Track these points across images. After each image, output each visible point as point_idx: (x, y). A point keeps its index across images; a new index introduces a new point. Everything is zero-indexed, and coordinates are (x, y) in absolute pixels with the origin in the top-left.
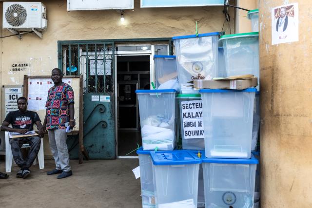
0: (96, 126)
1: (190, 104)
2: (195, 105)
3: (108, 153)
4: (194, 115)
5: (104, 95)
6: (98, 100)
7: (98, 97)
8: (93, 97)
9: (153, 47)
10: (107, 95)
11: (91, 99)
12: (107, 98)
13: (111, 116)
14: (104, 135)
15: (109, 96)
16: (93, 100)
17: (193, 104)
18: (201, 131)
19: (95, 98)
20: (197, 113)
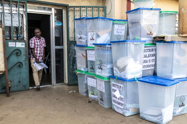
0: (13, 66)
1: (146, 49)
2: (148, 50)
3: (24, 86)
4: (147, 56)
5: (20, 42)
6: (15, 46)
7: (14, 43)
8: (10, 43)
9: (53, 9)
10: (22, 42)
11: (8, 45)
12: (22, 45)
13: (26, 58)
14: (20, 73)
15: (24, 43)
16: (10, 46)
17: (148, 49)
18: (150, 65)
19: (11, 44)
20: (149, 55)
